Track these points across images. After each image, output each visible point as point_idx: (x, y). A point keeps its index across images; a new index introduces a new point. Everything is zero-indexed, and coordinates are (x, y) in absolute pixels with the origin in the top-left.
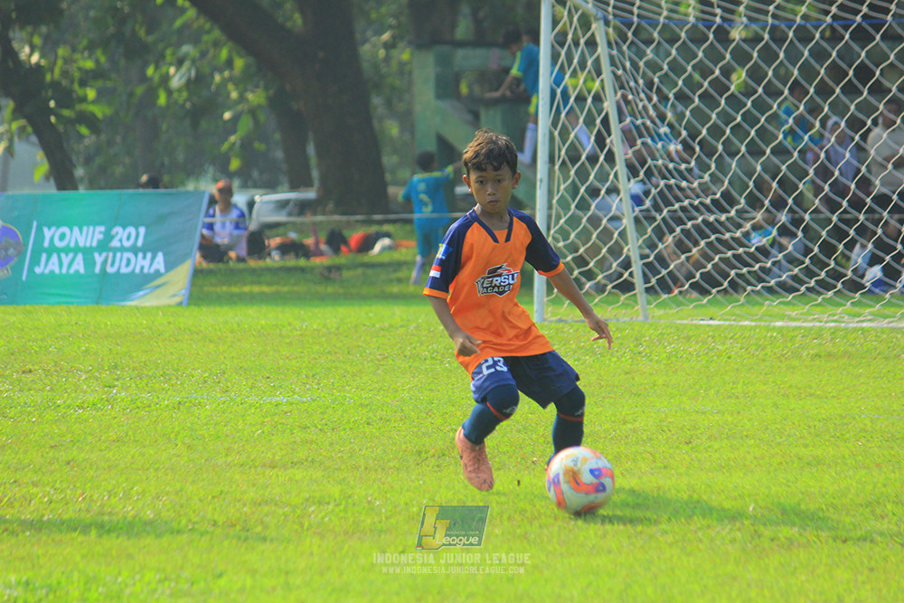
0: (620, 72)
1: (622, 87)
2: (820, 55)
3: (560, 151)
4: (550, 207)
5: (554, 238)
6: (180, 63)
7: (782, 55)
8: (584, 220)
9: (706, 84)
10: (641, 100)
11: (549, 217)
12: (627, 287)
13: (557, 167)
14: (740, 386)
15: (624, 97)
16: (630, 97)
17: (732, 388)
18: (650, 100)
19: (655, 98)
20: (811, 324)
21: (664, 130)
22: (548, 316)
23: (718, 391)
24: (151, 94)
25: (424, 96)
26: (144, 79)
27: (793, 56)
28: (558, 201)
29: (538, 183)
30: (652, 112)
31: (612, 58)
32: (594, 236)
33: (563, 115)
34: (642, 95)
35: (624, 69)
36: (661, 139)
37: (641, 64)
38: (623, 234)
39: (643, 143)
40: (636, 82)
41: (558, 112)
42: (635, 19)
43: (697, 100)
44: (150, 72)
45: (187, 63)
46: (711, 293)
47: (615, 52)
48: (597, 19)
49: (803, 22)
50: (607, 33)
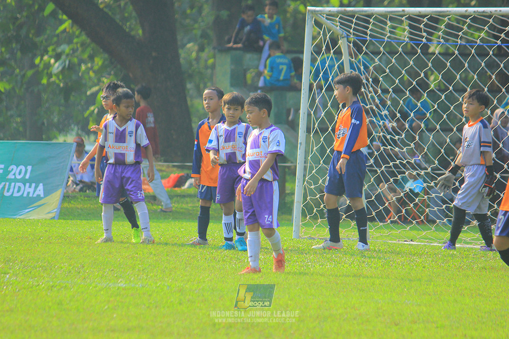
3: (314, 124)
4: (306, 161)
5: (308, 182)
6: (58, 57)
10: (370, 92)
11: (305, 169)
13: (312, 134)
14: (431, 287)
17: (426, 288)
18: (376, 92)
19: (379, 91)
21: (385, 112)
22: (301, 234)
23: (417, 290)
24: (37, 76)
25: (223, 84)
26: (33, 66)
28: (312, 158)
29: (299, 146)
30: (377, 101)
34: (371, 89)
36: (382, 119)
37: (371, 68)
39: (370, 121)
42: (368, 38)
43: (408, 93)
44: (37, 61)
45: (63, 57)
46: (412, 223)
48: (342, 37)
49: (482, 43)
50: (349, 47)
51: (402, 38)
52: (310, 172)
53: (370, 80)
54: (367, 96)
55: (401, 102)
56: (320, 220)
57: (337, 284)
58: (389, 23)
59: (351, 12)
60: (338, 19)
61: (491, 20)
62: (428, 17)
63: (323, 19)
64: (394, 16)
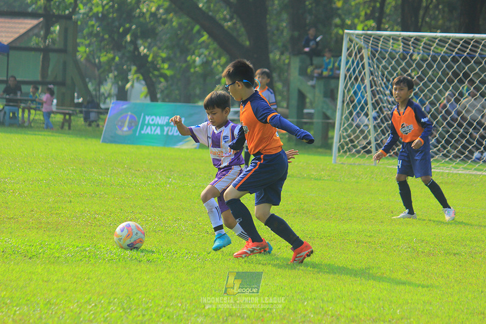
0: (372, 69)
1: (372, 74)
2: (450, 67)
3: (347, 98)
4: (341, 119)
5: (342, 131)
6: (200, 56)
7: (435, 66)
10: (379, 80)
11: (341, 124)
12: (369, 152)
13: (345, 104)
15: (373, 79)
16: (375, 79)
18: (383, 80)
19: (385, 80)
20: (439, 171)
21: (388, 92)
22: (337, 161)
24: (189, 67)
25: (294, 74)
26: (186, 61)
27: (439, 67)
28: (345, 117)
29: (337, 110)
30: (383, 85)
31: (369, 63)
33: (349, 84)
34: (380, 78)
35: (374, 68)
36: (386, 96)
37: (380, 66)
38: (369, 132)
39: (379, 97)
40: (378, 73)
41: (347, 83)
42: (379, 49)
44: (189, 58)
45: (202, 56)
47: (371, 61)
48: (364, 48)
49: (444, 54)
50: (368, 54)
51: (399, 50)
52: (343, 126)
54: (378, 82)
56: (348, 153)
58: (391, 41)
59: (370, 34)
60: (362, 37)
61: (450, 41)
62: (414, 38)
63: (354, 38)
64: (394, 37)
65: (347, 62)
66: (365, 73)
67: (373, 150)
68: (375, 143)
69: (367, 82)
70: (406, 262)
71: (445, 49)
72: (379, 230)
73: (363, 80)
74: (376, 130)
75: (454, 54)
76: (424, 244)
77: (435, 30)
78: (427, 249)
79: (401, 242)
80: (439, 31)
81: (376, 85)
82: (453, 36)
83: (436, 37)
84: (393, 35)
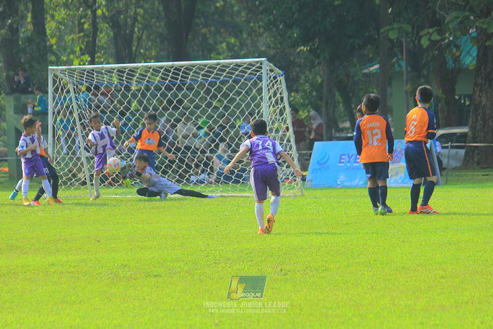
0: (79, 103)
4: (54, 154)
5: (55, 165)
7: (139, 95)
8: (67, 159)
9: (112, 107)
10: (87, 113)
12: (84, 183)
13: (56, 139)
15: (81, 112)
16: (83, 112)
25: (10, 113)
28: (56, 152)
31: (76, 97)
32: (71, 165)
34: (88, 111)
35: (81, 101)
37: (87, 100)
38: (82, 164)
39: (88, 129)
40: (86, 106)
42: (84, 82)
43: (108, 113)
46: (115, 185)
47: (77, 95)
48: (70, 83)
49: (147, 83)
50: (74, 88)
51: (113, 82)
52: (56, 160)
53: (87, 106)
54: (86, 115)
55: (105, 118)
56: (63, 187)
57: (69, 221)
58: (95, 74)
59: (74, 68)
60: (66, 73)
61: (151, 70)
62: (117, 69)
63: (58, 73)
64: (98, 70)
65: (54, 98)
66: (72, 107)
67: (88, 181)
68: (89, 174)
69: (75, 115)
70: (105, 288)
71: (158, 78)
72: (83, 260)
73: (71, 113)
74: (88, 162)
75: (167, 82)
76: (126, 269)
77: (148, 60)
78: (129, 274)
79: (104, 269)
80: (152, 61)
81: (84, 118)
82: (153, 65)
83: (138, 67)
84: (96, 68)
